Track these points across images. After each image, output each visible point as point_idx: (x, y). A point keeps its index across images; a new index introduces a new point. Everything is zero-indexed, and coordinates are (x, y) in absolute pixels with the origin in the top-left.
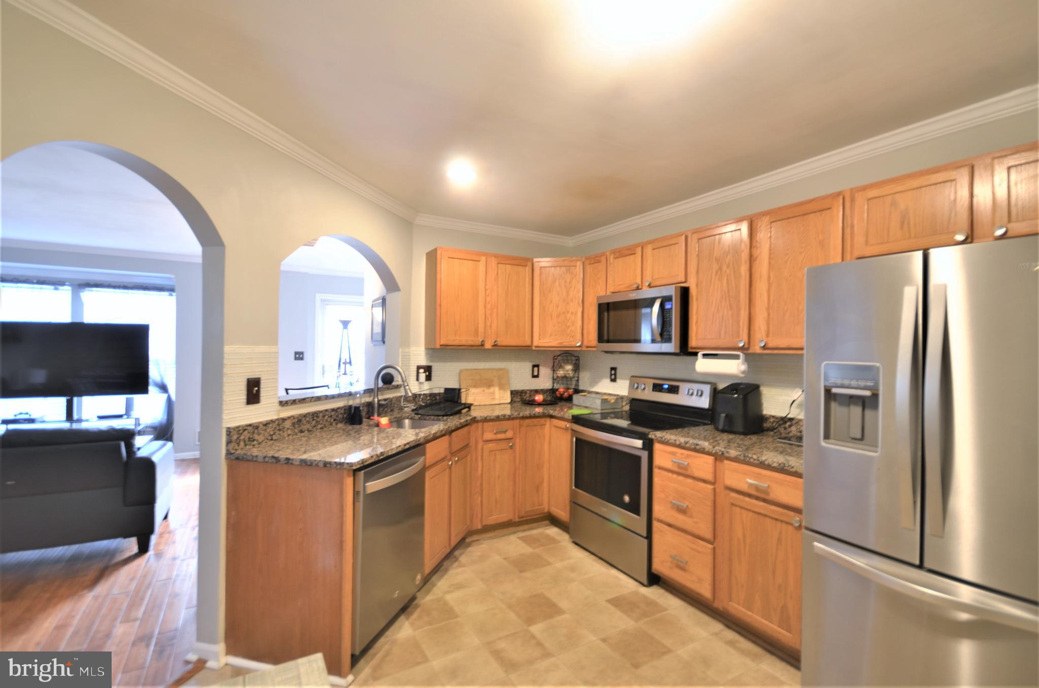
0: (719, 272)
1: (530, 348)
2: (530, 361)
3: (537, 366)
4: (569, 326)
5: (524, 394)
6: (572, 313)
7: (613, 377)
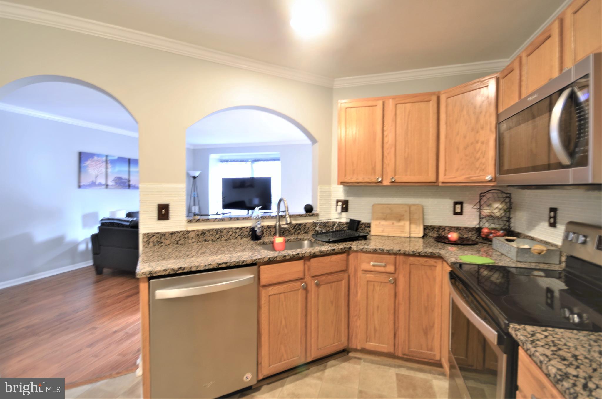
1: (436, 184)
2: (450, 198)
3: (461, 203)
4: (479, 159)
6: (483, 143)
7: (552, 220)
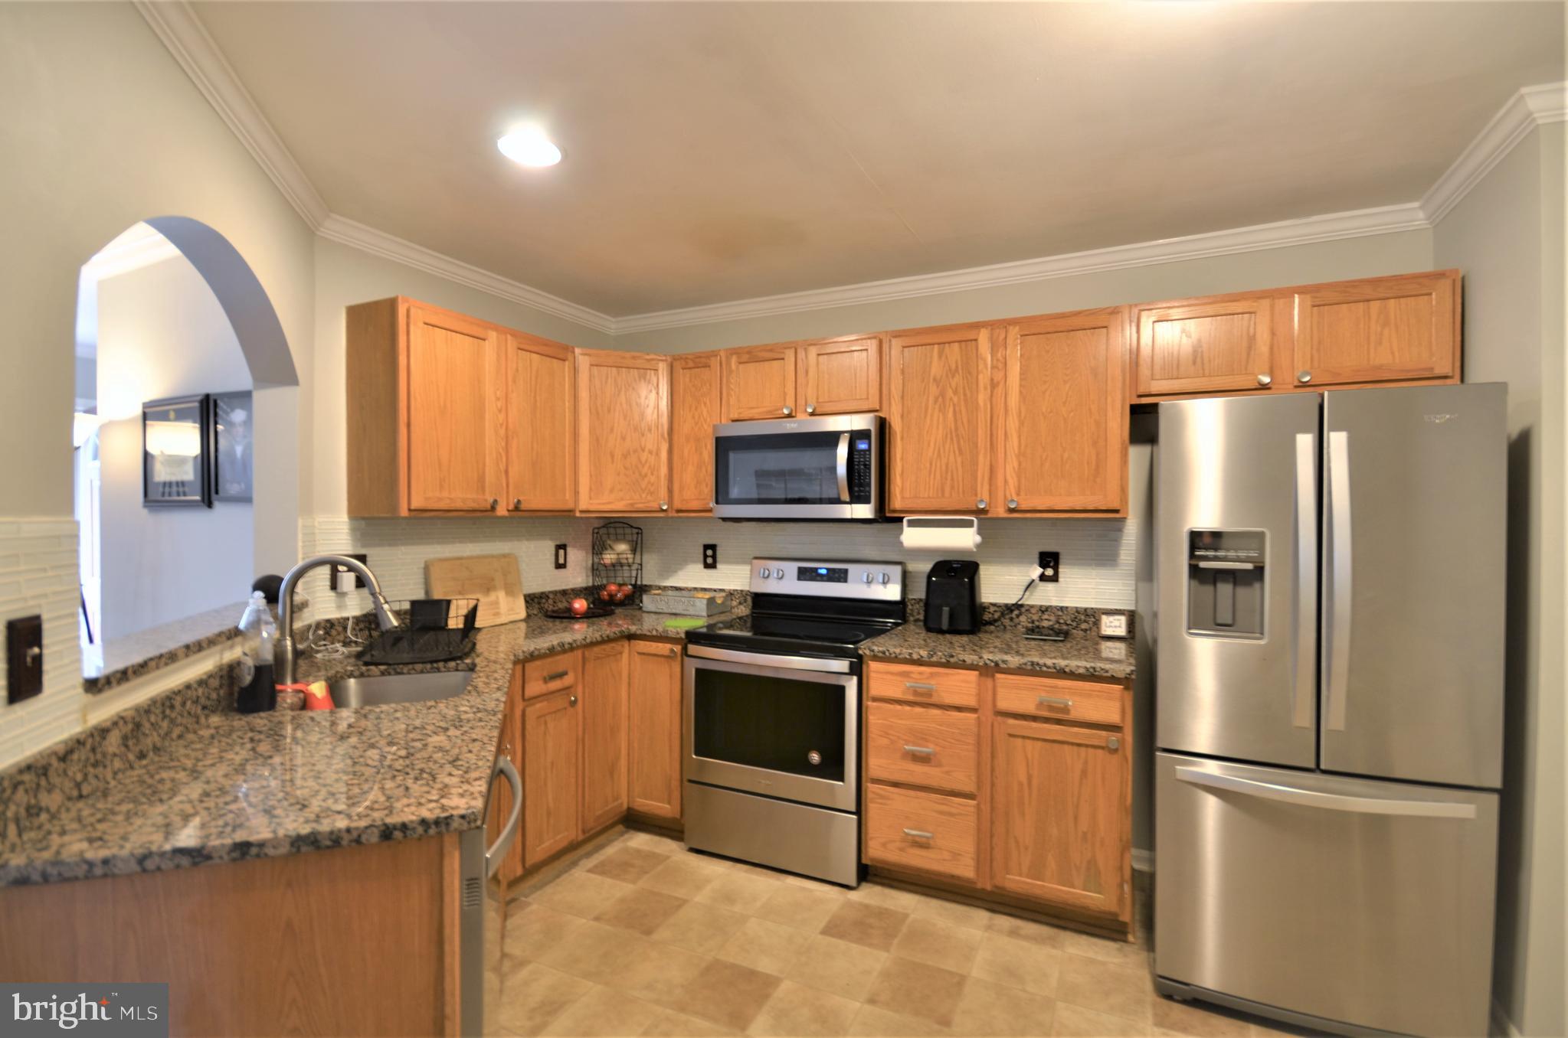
0: (940, 399)
1: (572, 514)
2: (551, 539)
3: (563, 547)
4: (646, 475)
5: (544, 601)
6: (650, 452)
7: (710, 561)
